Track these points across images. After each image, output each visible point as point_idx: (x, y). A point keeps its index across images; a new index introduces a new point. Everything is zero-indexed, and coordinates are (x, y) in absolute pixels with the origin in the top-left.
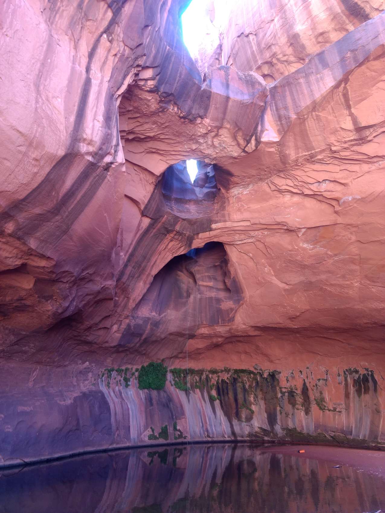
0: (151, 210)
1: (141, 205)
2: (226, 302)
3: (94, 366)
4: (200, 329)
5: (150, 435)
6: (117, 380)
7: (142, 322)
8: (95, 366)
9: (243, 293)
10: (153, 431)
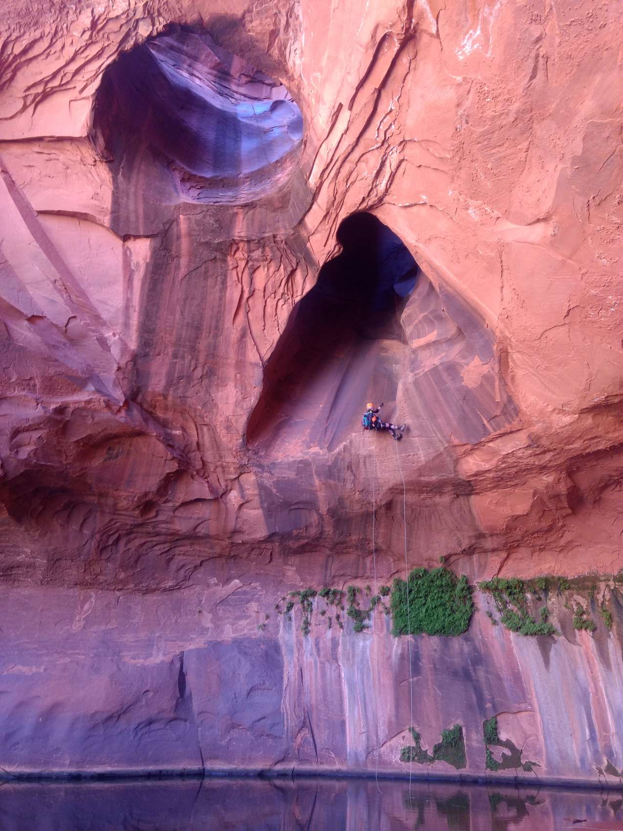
0: (132, 218)
1: (98, 217)
2: (467, 364)
3: (259, 588)
4: (463, 461)
5: (409, 748)
6: (328, 614)
7: (294, 473)
8: (262, 587)
9: (484, 320)
10: (417, 738)
